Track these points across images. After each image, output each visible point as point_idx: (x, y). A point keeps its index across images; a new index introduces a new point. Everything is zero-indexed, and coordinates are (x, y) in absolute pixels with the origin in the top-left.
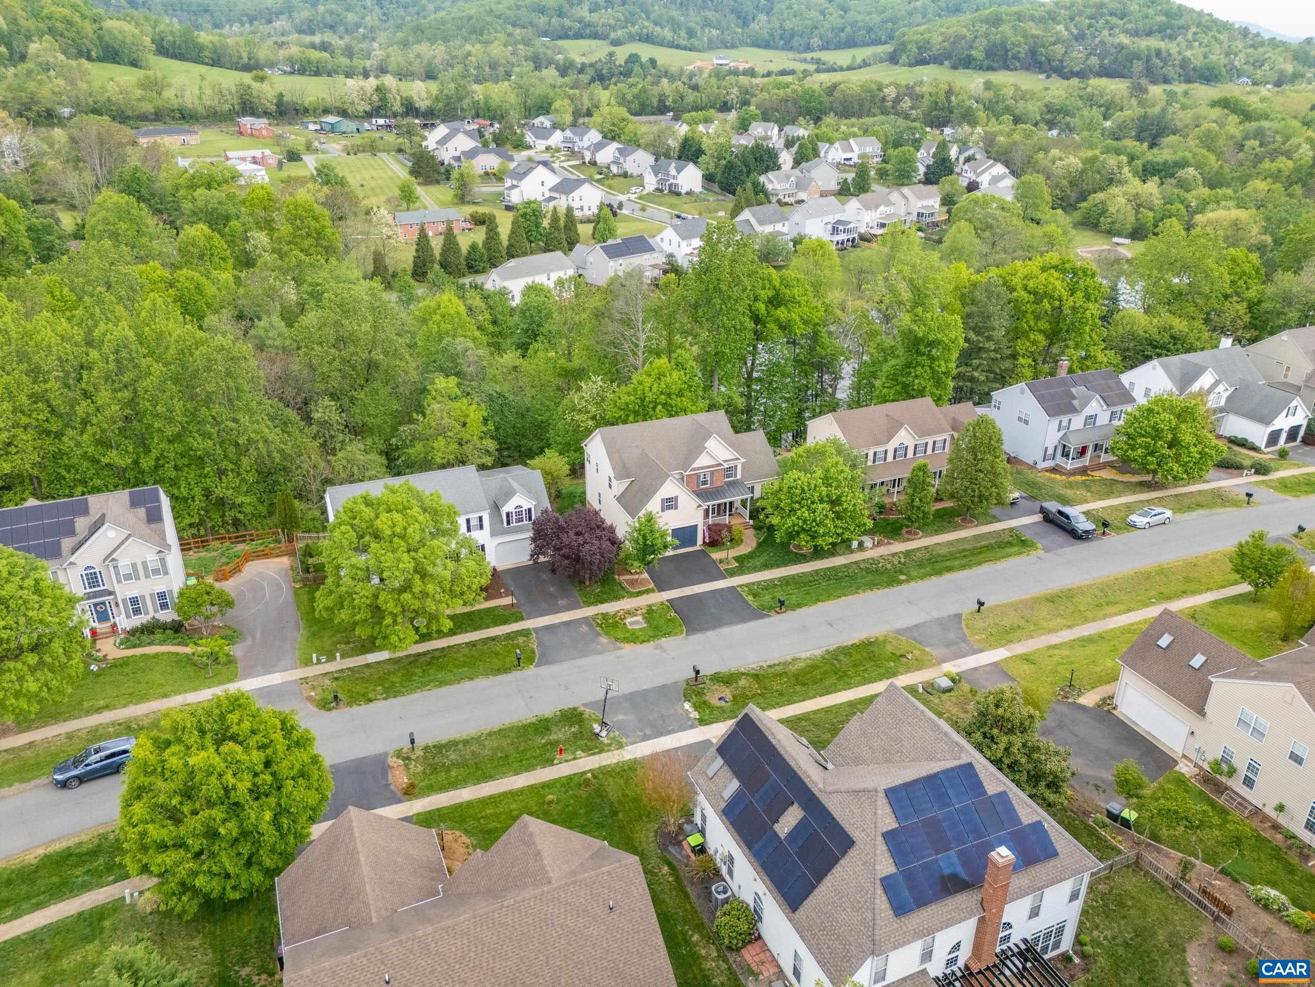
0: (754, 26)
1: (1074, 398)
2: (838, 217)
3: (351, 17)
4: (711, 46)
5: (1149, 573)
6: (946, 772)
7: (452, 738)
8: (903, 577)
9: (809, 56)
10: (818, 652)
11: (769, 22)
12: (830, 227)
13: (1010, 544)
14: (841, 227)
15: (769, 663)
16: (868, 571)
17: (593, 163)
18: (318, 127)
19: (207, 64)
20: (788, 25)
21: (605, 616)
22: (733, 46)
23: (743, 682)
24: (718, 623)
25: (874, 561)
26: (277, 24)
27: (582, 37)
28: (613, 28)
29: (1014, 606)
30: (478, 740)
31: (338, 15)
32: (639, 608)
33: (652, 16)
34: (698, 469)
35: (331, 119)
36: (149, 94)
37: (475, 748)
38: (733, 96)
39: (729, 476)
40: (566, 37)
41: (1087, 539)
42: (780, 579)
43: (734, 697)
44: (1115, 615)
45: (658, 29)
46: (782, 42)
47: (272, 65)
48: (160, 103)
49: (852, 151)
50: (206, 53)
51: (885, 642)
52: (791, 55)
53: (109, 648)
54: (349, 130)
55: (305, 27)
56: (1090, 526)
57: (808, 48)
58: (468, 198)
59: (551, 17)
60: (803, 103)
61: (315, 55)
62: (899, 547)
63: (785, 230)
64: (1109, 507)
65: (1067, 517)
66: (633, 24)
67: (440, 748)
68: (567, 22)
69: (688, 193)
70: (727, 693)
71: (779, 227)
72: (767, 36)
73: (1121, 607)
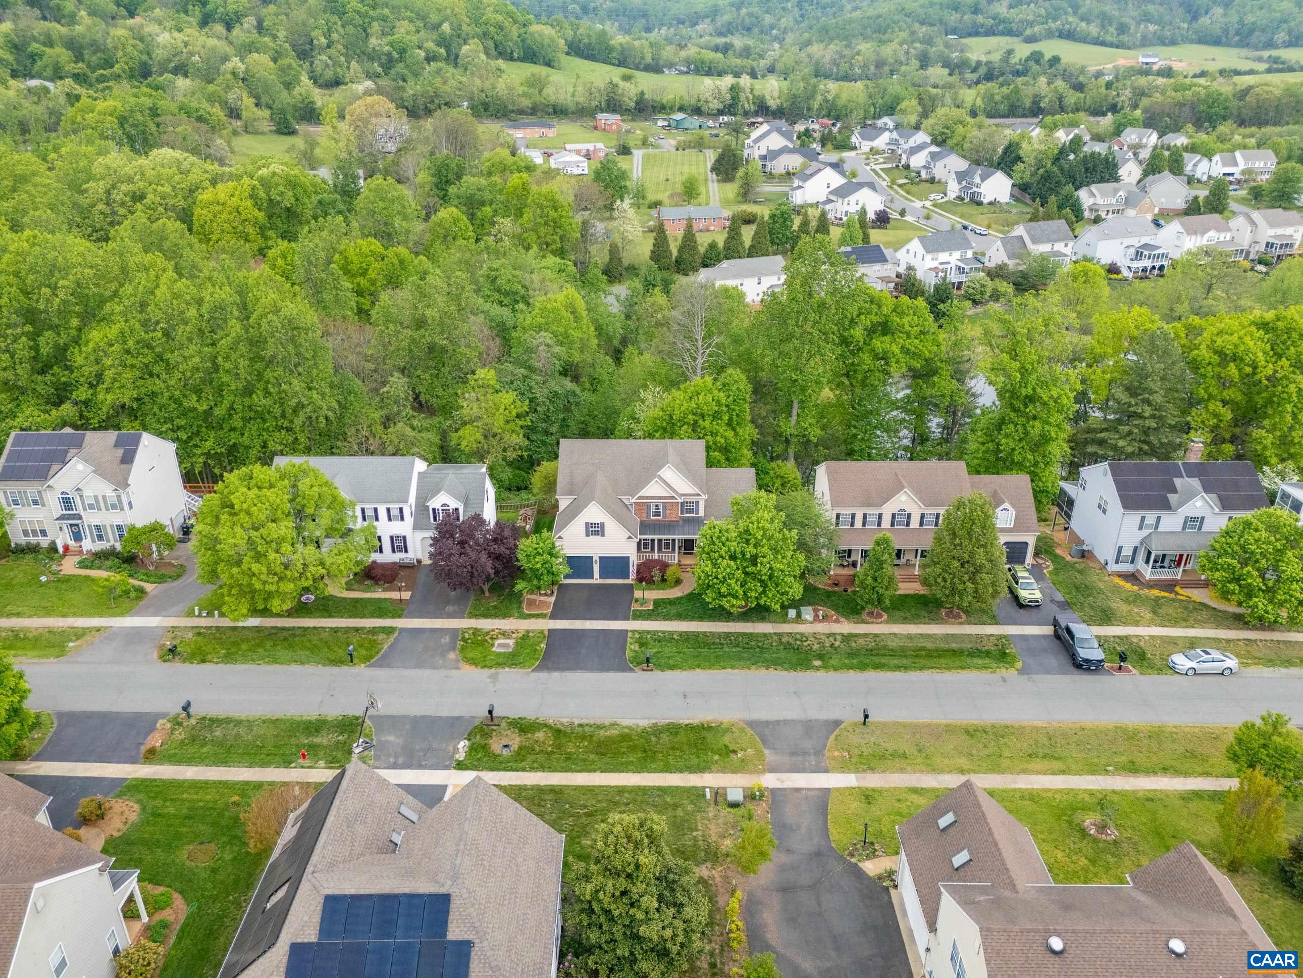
0: (1205, 21)
1: (1175, 491)
2: (1145, 240)
3: (768, 19)
4: (1145, 42)
5: (1136, 732)
6: (412, 897)
7: (231, 715)
8: (817, 663)
9: (1266, 54)
10: (644, 723)
11: (1225, 15)
12: (1132, 251)
13: (988, 654)
14: (1146, 253)
15: (582, 722)
16: (788, 647)
17: (907, 167)
18: (666, 124)
19: (614, 65)
20: (1250, 19)
21: (476, 631)
22: (1173, 43)
23: (540, 735)
24: (576, 665)
25: (803, 637)
26: (700, 28)
27: (994, 34)
28: (1031, 24)
29: (914, 729)
30: (249, 724)
31: (757, 18)
32: (517, 631)
33: (1082, 10)
34: (647, 498)
35: (679, 116)
36: (532, 90)
37: (242, 731)
38: (1123, 98)
39: (689, 511)
40: (977, 34)
41: (1088, 670)
42: (681, 634)
43: (520, 748)
44: (1039, 773)
45: (1084, 24)
46: (1237, 38)
47: (671, 65)
48: (537, 99)
49: (1236, 164)
50: (614, 54)
51: (728, 730)
52: (1244, 52)
53: (69, 566)
54: (692, 127)
55: (724, 30)
56: (1097, 654)
57: (1270, 44)
58: (751, 196)
59: (964, 14)
60: (1203, 107)
61: (710, 55)
62: (846, 627)
63: (1067, 251)
64: (1161, 637)
65: (1072, 637)
66: (1055, 20)
67: (214, 722)
68: (980, 19)
69: (990, 203)
70: (515, 741)
71: (1059, 247)
72: (1218, 32)
73: (1058, 765)
